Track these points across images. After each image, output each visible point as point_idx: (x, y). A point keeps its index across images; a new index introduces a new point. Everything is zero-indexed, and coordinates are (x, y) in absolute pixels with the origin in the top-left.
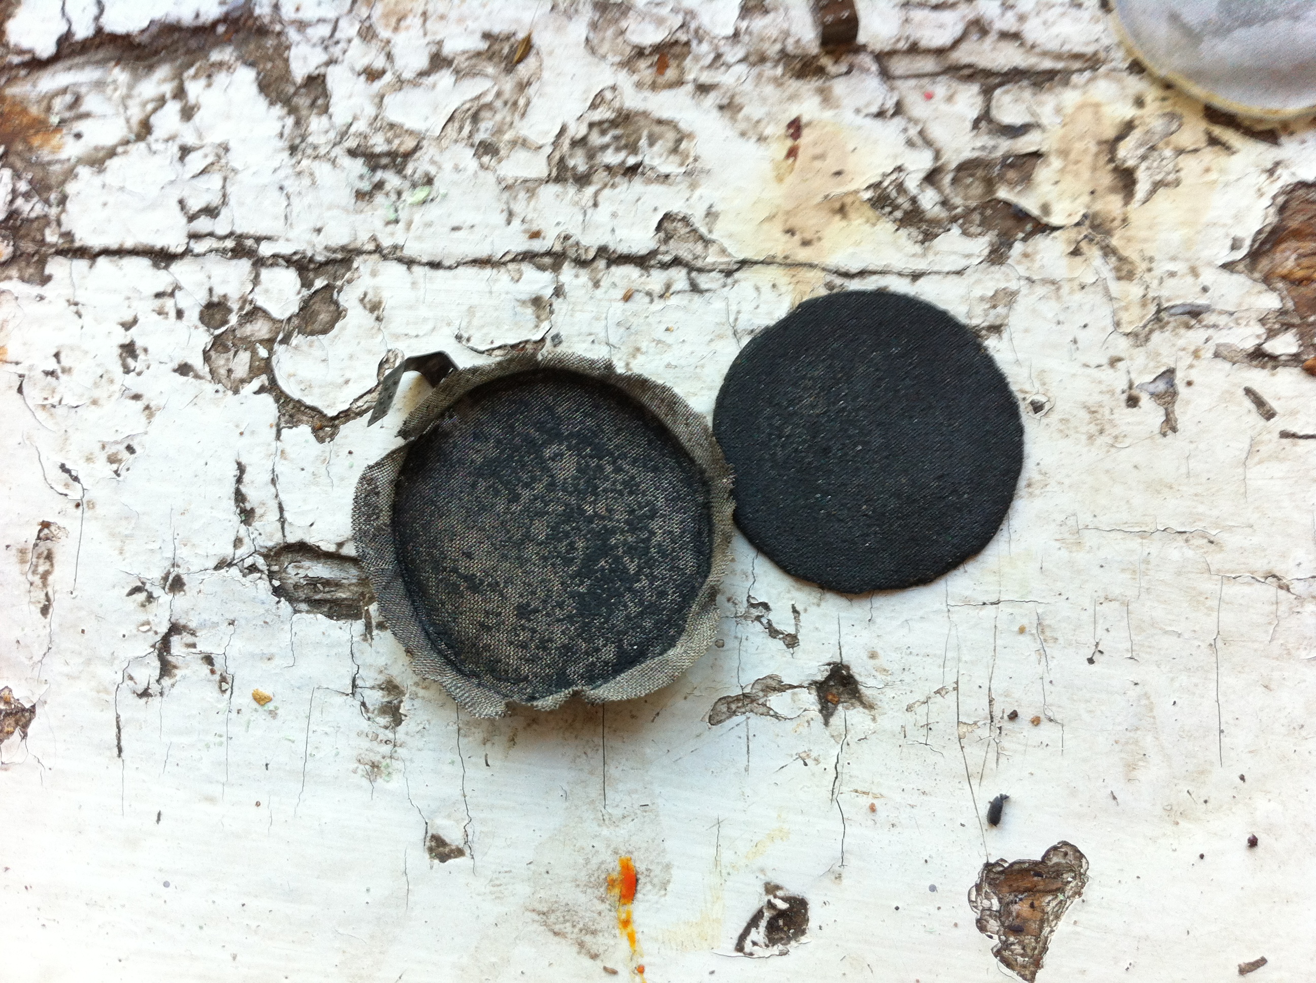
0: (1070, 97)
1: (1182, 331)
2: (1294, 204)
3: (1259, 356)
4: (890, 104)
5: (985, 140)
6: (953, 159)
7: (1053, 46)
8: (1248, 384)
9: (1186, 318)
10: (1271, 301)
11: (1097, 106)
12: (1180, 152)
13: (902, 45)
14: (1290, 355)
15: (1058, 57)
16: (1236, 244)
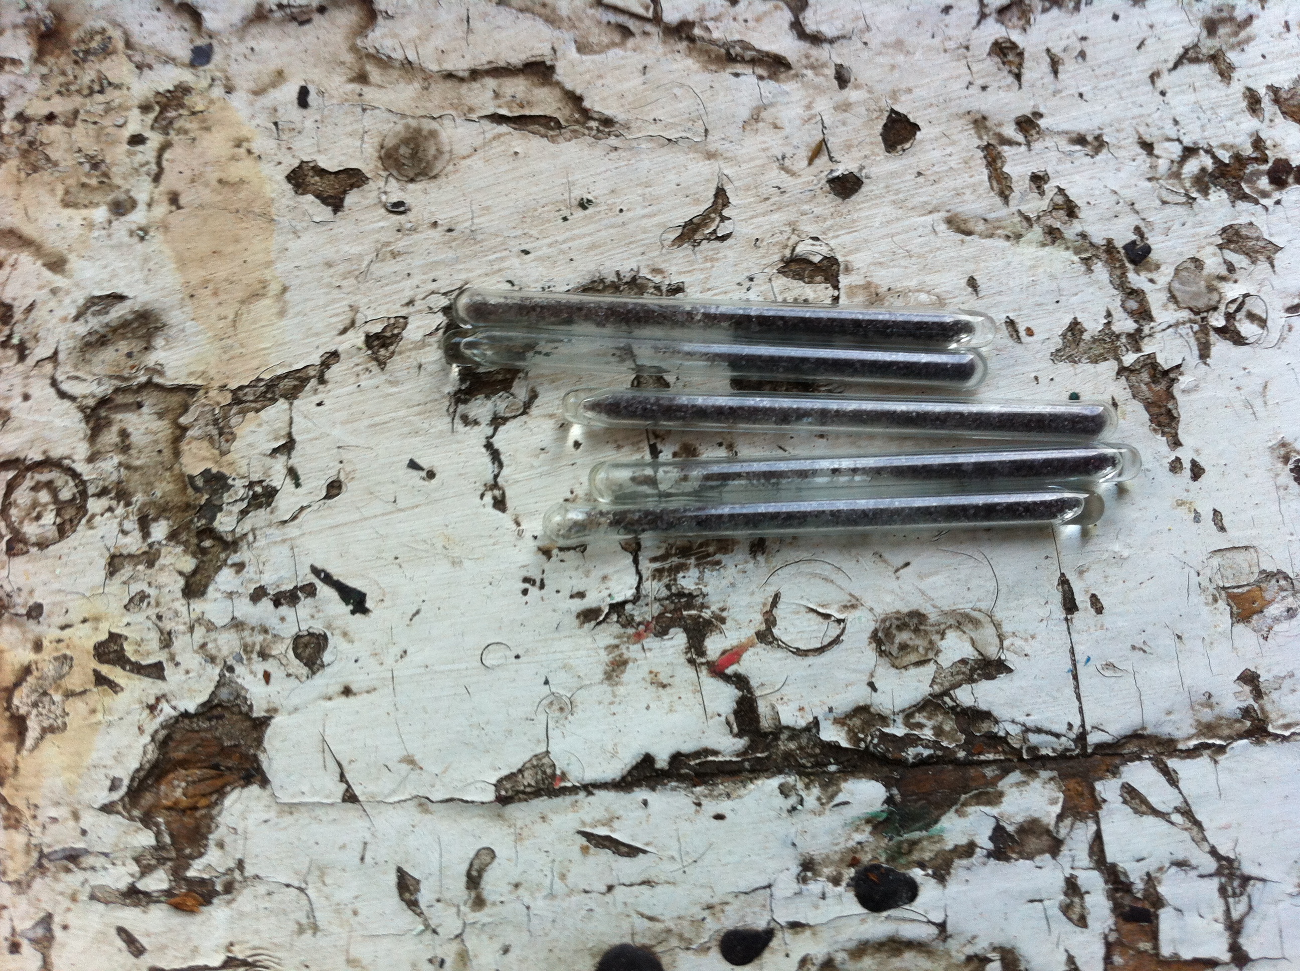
1: (62, 875)
2: (177, 736)
3: (133, 895)
8: (121, 924)
9: (65, 862)
10: (146, 839)
12: (69, 694)
14: (162, 891)
16: (114, 785)
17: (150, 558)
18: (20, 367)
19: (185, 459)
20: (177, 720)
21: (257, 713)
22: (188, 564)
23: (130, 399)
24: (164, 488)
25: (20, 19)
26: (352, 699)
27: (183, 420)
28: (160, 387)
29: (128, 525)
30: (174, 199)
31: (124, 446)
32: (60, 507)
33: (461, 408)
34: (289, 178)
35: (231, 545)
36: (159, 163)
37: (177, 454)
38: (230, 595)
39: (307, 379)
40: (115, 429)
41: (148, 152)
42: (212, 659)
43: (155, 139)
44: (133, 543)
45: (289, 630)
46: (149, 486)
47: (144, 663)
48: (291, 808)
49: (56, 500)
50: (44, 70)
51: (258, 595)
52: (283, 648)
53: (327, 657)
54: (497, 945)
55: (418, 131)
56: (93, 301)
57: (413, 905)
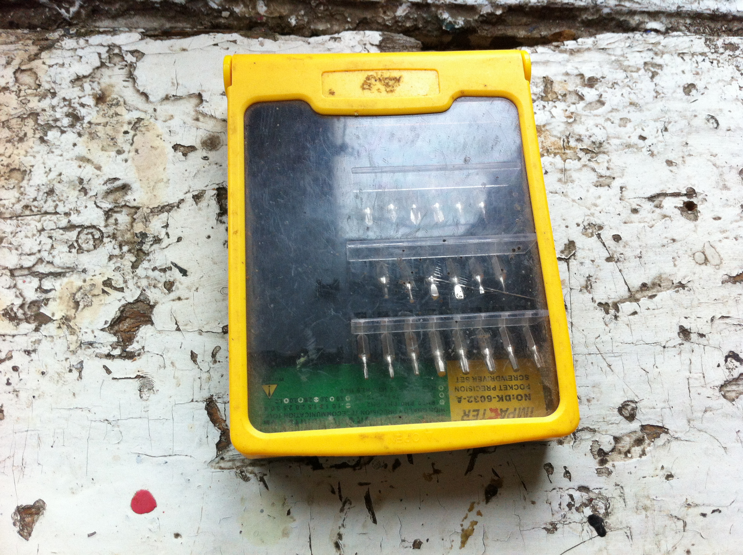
0: (65, 280)
1: (87, 349)
2: (126, 310)
3: (109, 356)
4: (12, 285)
5: (39, 294)
6: (28, 300)
7: (62, 265)
8: (104, 364)
9: (89, 345)
10: (115, 339)
11: (72, 282)
12: (94, 295)
13: (18, 267)
14: (118, 355)
15: (63, 268)
16: (106, 322)
17: (122, 257)
18: (85, 198)
19: (135, 228)
20: (127, 304)
21: (152, 303)
22: (134, 259)
23: (119, 209)
24: (128, 236)
25: (91, 93)
26: (181, 302)
27: (135, 217)
28: (128, 206)
29: (116, 247)
30: (137, 151)
31: (116, 224)
32: (95, 240)
33: (220, 218)
34: (173, 147)
35: (148, 254)
36: (133, 140)
37: (132, 226)
38: (146, 269)
39: (174, 207)
40: (114, 218)
41: (129, 136)
42: (139, 287)
43: (132, 133)
44: (117, 252)
45: (163, 280)
46: (123, 236)
47: (118, 287)
48: (160, 332)
49: (94, 238)
50: (98, 109)
51: (154, 269)
52: (160, 285)
53: (174, 288)
54: (220, 374)
55: (214, 136)
56: (109, 180)
57: (195, 361)
